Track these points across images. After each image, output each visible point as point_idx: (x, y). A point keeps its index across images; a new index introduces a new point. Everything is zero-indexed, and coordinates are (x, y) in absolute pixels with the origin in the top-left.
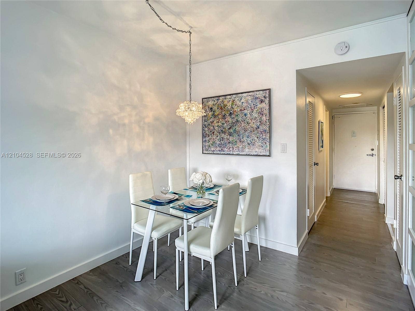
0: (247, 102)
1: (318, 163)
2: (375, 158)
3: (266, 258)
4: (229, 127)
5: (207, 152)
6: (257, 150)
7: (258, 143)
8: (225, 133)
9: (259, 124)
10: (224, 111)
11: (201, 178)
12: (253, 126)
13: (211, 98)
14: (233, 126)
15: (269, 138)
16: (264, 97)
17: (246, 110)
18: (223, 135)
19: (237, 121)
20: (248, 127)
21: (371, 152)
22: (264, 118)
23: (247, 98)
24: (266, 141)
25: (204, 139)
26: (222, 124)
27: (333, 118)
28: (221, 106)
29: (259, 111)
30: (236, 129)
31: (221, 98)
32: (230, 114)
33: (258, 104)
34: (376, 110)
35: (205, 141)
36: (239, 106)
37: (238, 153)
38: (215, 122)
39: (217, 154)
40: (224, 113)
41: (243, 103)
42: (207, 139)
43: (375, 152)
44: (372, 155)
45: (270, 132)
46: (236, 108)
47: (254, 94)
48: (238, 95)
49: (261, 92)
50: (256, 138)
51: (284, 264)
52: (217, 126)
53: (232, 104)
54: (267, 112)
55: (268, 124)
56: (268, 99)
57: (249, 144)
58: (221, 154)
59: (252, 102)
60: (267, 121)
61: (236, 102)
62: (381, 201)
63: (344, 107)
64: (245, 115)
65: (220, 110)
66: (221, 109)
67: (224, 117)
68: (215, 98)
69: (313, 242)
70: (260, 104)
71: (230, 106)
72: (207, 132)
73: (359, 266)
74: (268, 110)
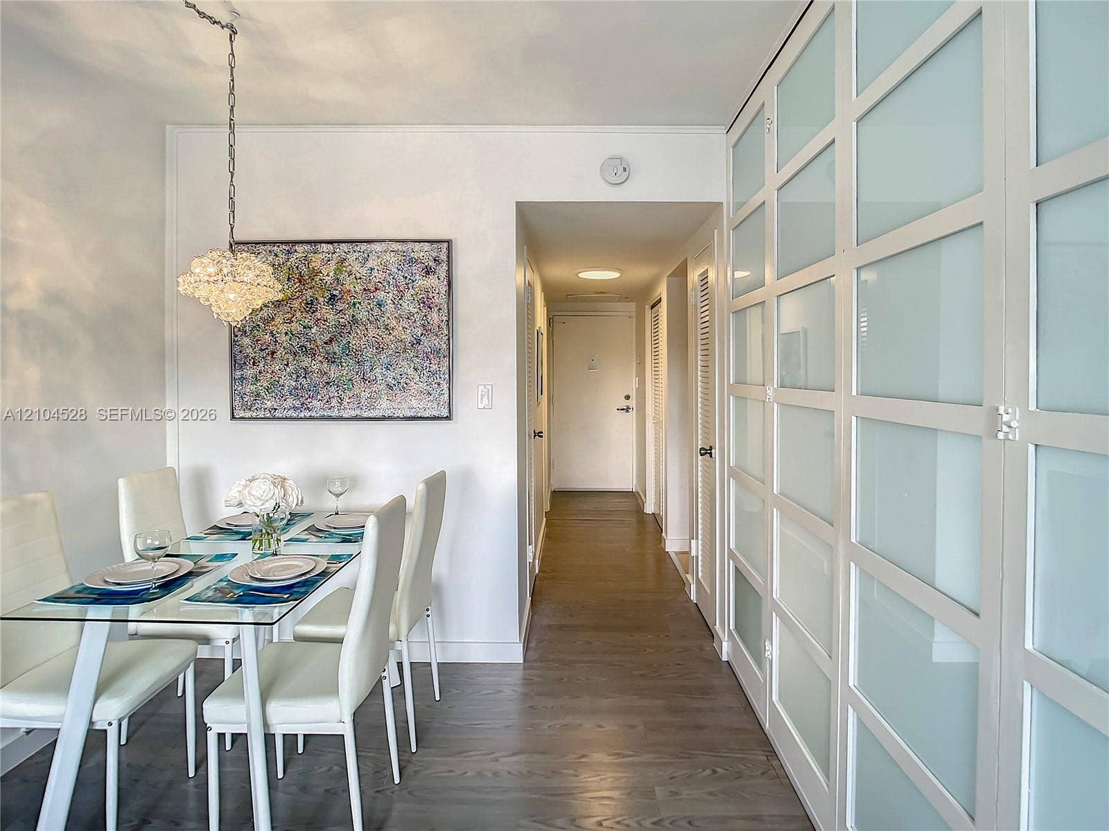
0: (385, 268)
1: (542, 433)
2: (633, 414)
3: (451, 690)
4: (327, 337)
5: (248, 414)
6: (414, 403)
7: (418, 385)
8: (315, 355)
9: (419, 331)
10: (311, 288)
11: (270, 496)
12: (403, 337)
13: (264, 243)
14: (341, 336)
15: (447, 371)
16: (435, 260)
17: (383, 293)
18: (306, 361)
19: (354, 321)
20: (388, 339)
21: (624, 403)
22: (434, 317)
23: (384, 257)
24: (440, 378)
25: (238, 373)
26: (305, 327)
27: (551, 324)
28: (301, 272)
29: (421, 296)
30: (350, 345)
31: (299, 248)
32: (330, 299)
33: (417, 277)
34: (634, 310)
35: (242, 378)
36: (360, 278)
37: (358, 412)
38: (278, 320)
39: (286, 418)
40: (309, 293)
41: (372, 269)
42: (249, 372)
43: (632, 403)
44: (627, 409)
45: (449, 355)
46: (349, 284)
47: (405, 249)
48: (357, 246)
49: (427, 246)
50: (411, 371)
51: (499, 691)
52: (286, 334)
53: (338, 270)
54: (440, 300)
55: (447, 332)
56: (445, 267)
57: (391, 388)
58: (302, 418)
59: (399, 270)
60: (443, 325)
61: (350, 265)
62: (649, 508)
63: (575, 300)
64: (380, 305)
65: (297, 285)
66: (300, 282)
67: (310, 306)
68: (279, 246)
69: (545, 621)
70: (424, 278)
71: (332, 274)
72: (249, 350)
73: (645, 650)
74: (444, 297)
